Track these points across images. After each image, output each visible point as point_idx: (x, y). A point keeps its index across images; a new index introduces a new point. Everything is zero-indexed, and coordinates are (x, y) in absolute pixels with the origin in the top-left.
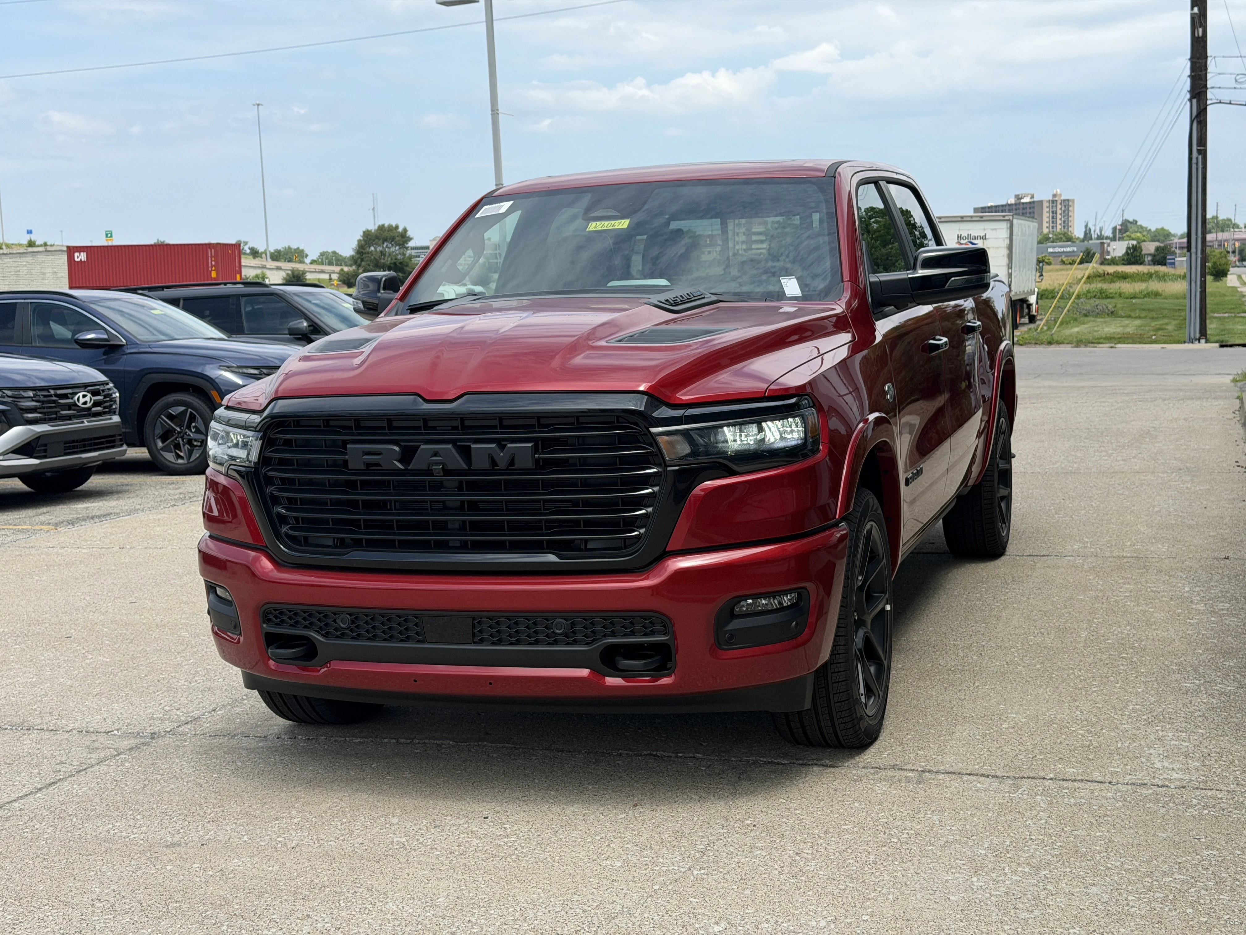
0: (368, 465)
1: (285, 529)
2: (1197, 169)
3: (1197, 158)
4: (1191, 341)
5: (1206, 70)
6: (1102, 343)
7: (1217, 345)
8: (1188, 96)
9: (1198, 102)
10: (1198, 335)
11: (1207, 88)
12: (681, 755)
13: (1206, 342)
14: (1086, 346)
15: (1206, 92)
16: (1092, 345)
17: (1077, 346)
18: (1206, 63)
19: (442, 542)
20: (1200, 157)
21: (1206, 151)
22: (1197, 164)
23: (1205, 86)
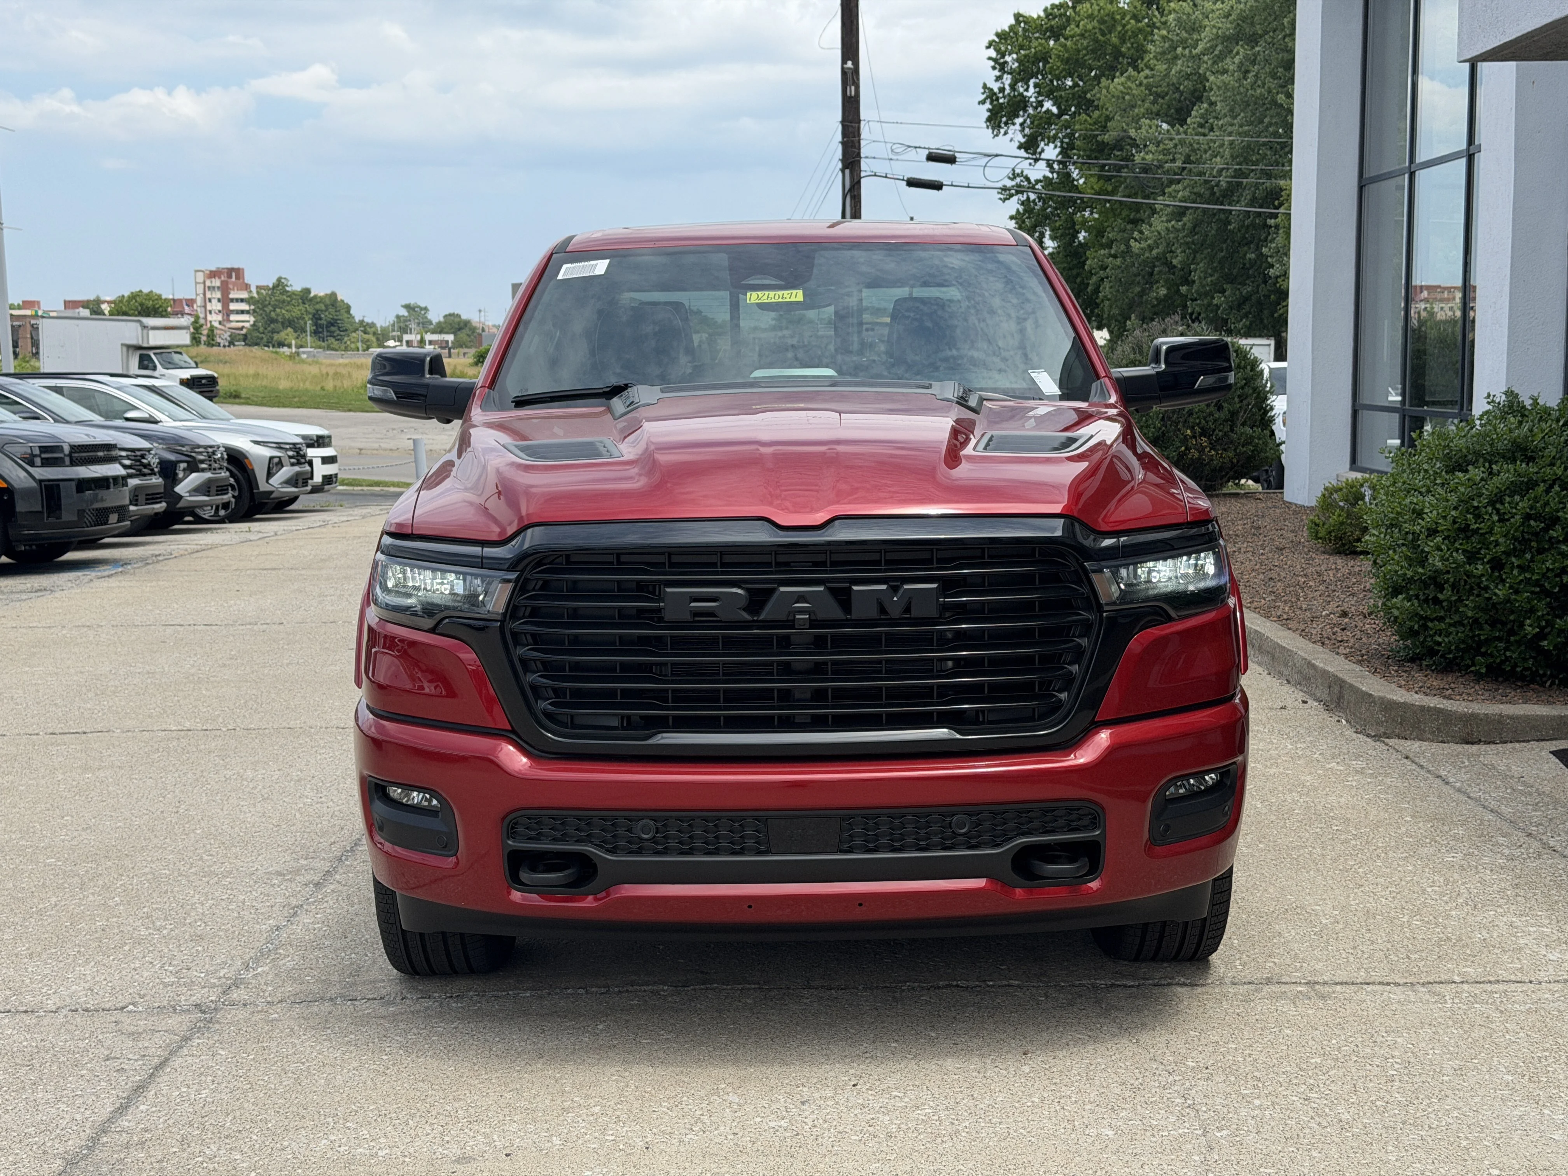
0: (696, 614)
1: (543, 705)
5: (859, 135)
8: (840, 165)
9: (851, 173)
11: (860, 158)
12: (991, 983)
15: (859, 162)
18: (859, 128)
19: (788, 717)
23: (859, 154)
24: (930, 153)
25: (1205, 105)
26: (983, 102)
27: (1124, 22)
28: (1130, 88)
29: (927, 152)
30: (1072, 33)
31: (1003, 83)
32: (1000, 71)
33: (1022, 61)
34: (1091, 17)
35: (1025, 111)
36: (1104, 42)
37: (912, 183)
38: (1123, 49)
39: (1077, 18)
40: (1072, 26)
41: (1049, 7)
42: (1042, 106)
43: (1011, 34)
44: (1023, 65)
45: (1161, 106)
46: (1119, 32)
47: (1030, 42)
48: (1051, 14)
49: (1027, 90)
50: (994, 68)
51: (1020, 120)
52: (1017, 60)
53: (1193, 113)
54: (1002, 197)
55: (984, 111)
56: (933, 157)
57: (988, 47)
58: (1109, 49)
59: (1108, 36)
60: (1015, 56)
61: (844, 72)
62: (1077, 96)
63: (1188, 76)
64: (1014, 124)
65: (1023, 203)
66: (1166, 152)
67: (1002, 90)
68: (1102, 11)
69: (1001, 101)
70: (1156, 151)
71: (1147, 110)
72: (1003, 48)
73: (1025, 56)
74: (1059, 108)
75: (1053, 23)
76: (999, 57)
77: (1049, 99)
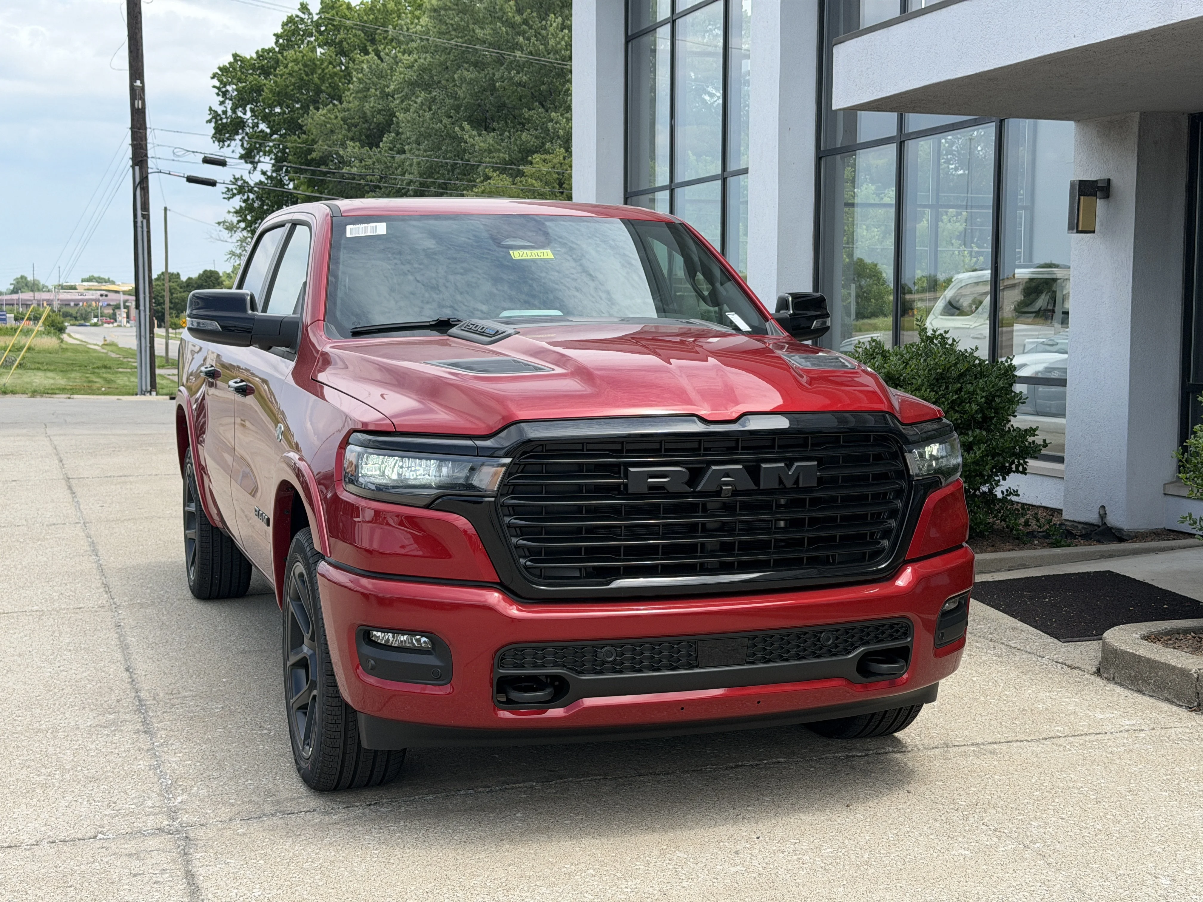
0: (653, 487)
2: (142, 232)
3: (142, 222)
4: (143, 393)
5: (146, 140)
6: (56, 394)
7: (168, 397)
8: (131, 163)
9: (140, 169)
10: (149, 388)
11: (148, 157)
13: (157, 395)
14: (42, 396)
15: (147, 161)
16: (49, 395)
17: (33, 396)
18: (146, 134)
20: (145, 221)
21: (149, 215)
22: (142, 227)
23: (146, 155)
24: (205, 157)
25: (393, 134)
26: (209, 121)
27: (323, 66)
28: (330, 118)
29: (203, 156)
30: (281, 72)
31: (225, 107)
32: (223, 97)
33: (241, 91)
34: (296, 61)
35: (243, 130)
36: (308, 81)
37: (191, 180)
38: (323, 88)
39: (285, 62)
40: (282, 68)
41: (260, 50)
42: (258, 127)
43: (231, 69)
44: (242, 94)
45: (355, 133)
46: (320, 74)
47: (246, 76)
48: (262, 56)
49: (245, 114)
50: (218, 94)
51: (240, 137)
52: (236, 90)
53: (384, 139)
54: (226, 196)
55: (210, 129)
56: (207, 161)
57: (213, 78)
58: (312, 86)
59: (310, 77)
60: (234, 87)
61: (132, 89)
62: (287, 121)
63: (379, 112)
64: (235, 140)
65: (245, 201)
66: (367, 167)
67: (225, 112)
68: (305, 58)
69: (224, 121)
70: (360, 166)
71: (344, 136)
72: (225, 80)
73: (244, 88)
74: (271, 130)
75: (263, 63)
76: (222, 86)
77: (264, 122)
